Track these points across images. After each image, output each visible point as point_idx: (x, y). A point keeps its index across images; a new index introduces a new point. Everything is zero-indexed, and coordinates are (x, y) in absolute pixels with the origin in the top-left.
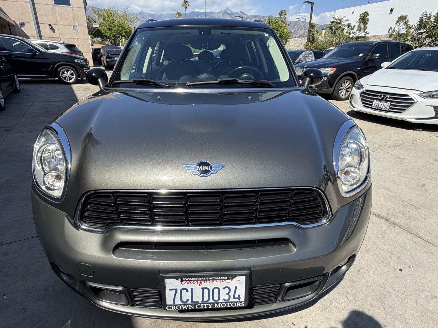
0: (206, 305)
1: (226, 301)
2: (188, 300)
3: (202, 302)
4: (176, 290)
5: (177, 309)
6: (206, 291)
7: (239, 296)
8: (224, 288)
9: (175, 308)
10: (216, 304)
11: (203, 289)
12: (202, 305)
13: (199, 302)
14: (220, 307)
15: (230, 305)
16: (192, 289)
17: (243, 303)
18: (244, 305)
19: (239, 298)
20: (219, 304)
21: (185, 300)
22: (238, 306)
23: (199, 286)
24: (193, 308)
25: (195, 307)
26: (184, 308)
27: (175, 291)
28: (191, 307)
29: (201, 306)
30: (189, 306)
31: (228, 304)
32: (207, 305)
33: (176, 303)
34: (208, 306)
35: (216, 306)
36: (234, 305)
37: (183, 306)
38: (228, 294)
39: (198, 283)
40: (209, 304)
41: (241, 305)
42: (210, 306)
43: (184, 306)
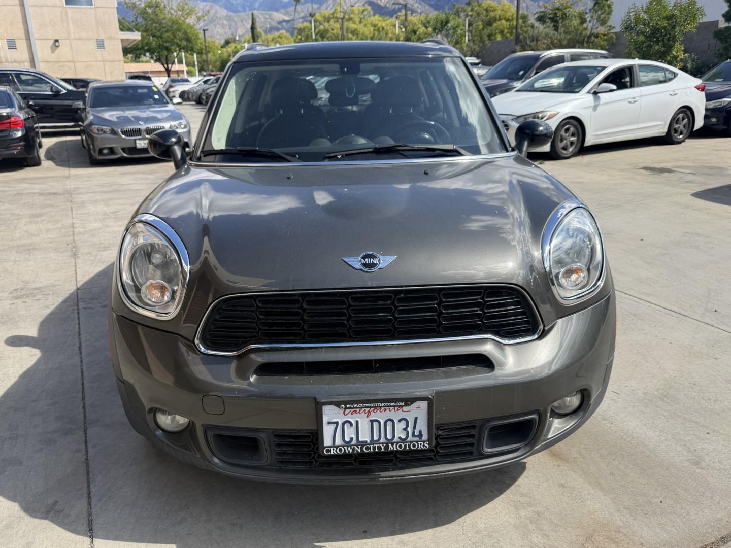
0: (376, 446)
1: (403, 441)
2: (352, 439)
3: (371, 441)
4: (337, 423)
5: (338, 452)
6: (375, 425)
7: (420, 432)
8: (400, 421)
9: (336, 451)
10: (390, 445)
11: (372, 421)
12: (372, 446)
13: (366, 441)
14: (395, 449)
15: (409, 446)
16: (357, 422)
17: (427, 444)
18: (428, 446)
19: (420, 435)
20: (395, 445)
21: (347, 439)
22: (419, 448)
23: (367, 417)
24: (359, 451)
25: (362, 449)
26: (347, 451)
27: (335, 425)
28: (357, 450)
29: (370, 448)
30: (354, 448)
31: (406, 445)
32: (378, 446)
33: (336, 444)
34: (379, 448)
35: (391, 449)
36: (414, 446)
37: (346, 447)
38: (405, 429)
39: (365, 413)
40: (381, 445)
41: (424, 446)
42: (383, 448)
43: (348, 448)
